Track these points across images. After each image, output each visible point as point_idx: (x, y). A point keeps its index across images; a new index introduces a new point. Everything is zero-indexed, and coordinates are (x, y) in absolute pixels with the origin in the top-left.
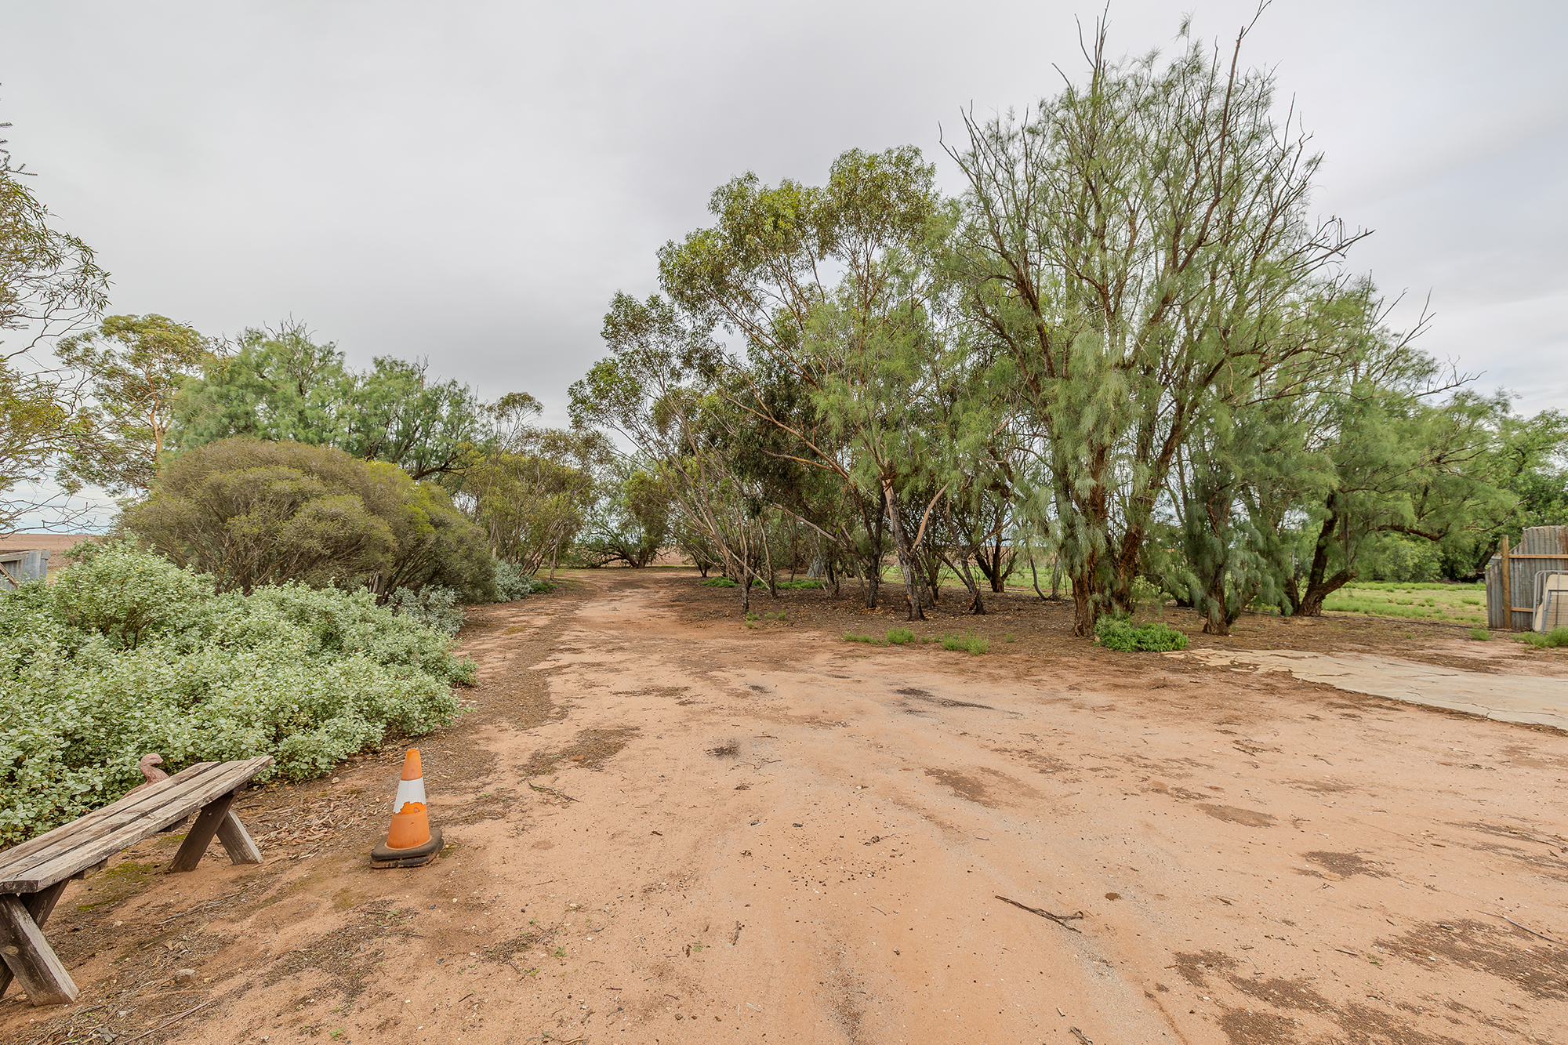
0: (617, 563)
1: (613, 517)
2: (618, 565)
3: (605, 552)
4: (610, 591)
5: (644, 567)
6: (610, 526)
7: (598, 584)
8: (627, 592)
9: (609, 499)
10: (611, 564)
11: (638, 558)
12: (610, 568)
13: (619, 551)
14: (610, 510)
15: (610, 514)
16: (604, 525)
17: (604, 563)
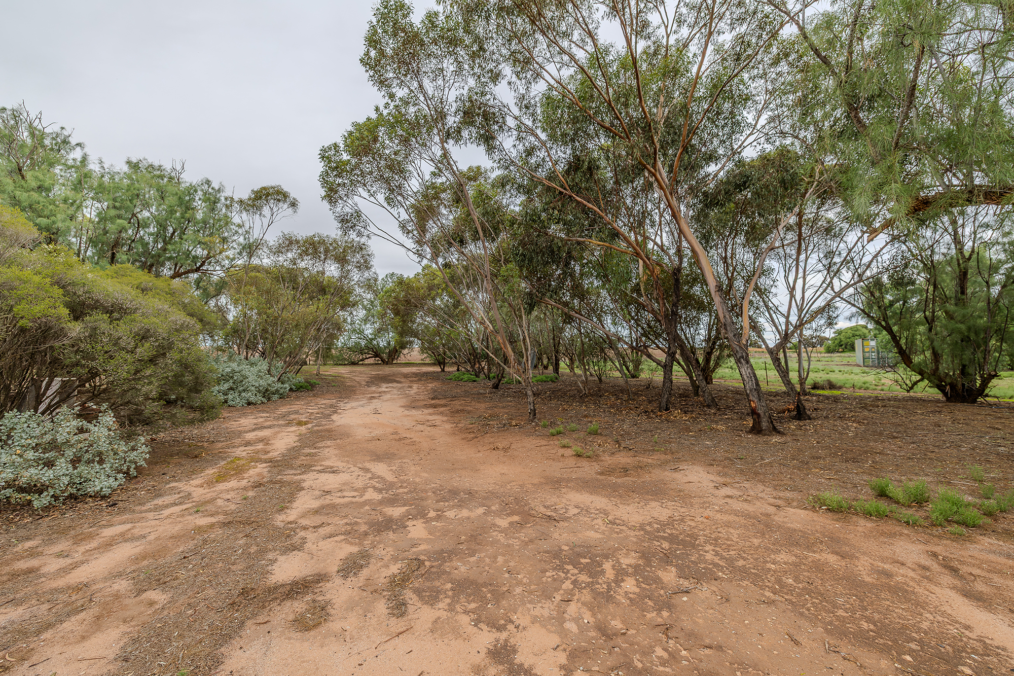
0: (371, 361)
1: (368, 326)
2: (372, 362)
3: (361, 352)
4: (368, 386)
5: (392, 364)
6: (366, 332)
7: (357, 379)
8: (384, 387)
9: (364, 312)
10: (366, 362)
11: (389, 356)
12: (366, 365)
13: (373, 351)
14: (365, 320)
15: (365, 324)
16: (361, 332)
17: (361, 360)
